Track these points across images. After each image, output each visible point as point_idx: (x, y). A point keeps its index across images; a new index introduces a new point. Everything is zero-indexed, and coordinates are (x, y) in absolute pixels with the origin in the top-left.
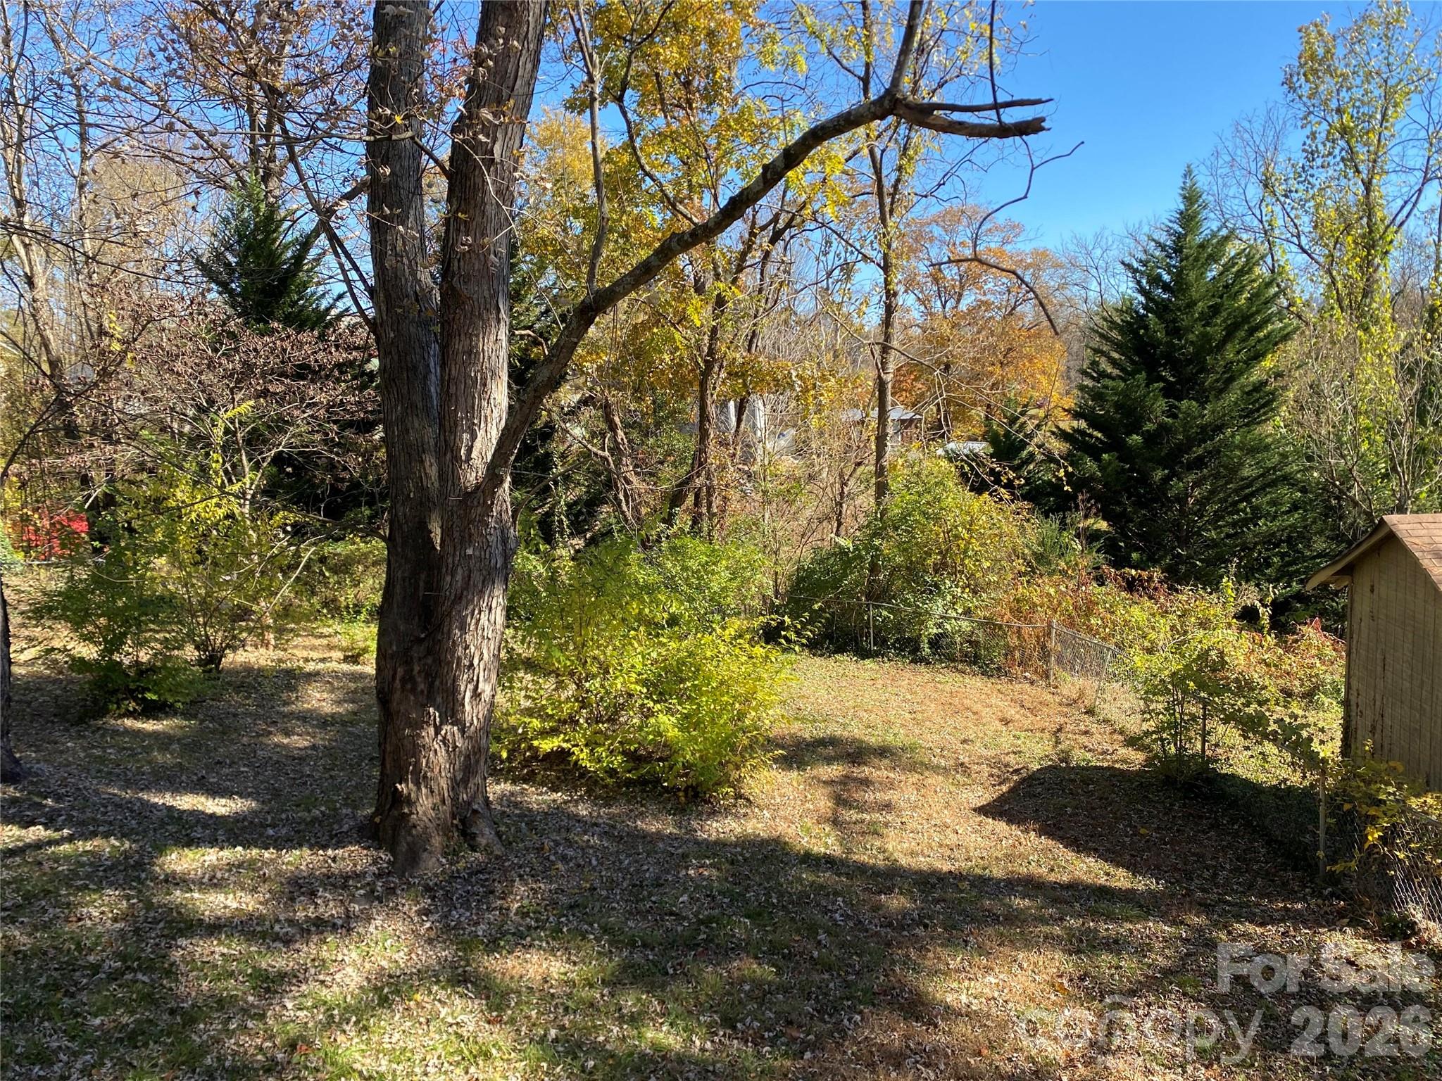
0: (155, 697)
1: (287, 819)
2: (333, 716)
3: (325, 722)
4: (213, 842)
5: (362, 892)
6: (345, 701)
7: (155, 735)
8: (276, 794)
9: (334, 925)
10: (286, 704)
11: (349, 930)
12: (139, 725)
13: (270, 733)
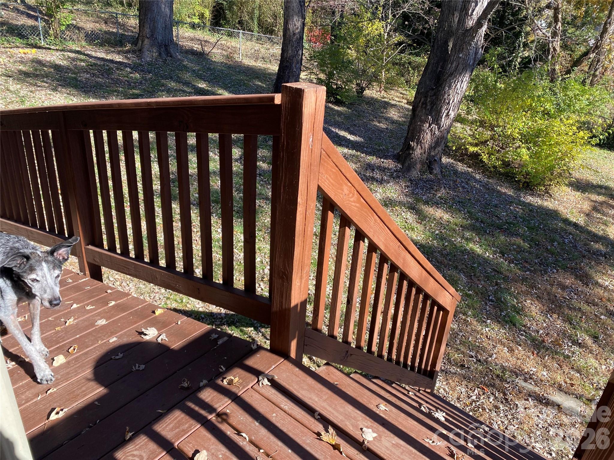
0: (340, 98)
1: (372, 147)
2: (396, 121)
3: (393, 122)
4: (347, 147)
5: (389, 174)
6: (403, 117)
7: (337, 111)
8: (370, 139)
9: (377, 181)
10: (382, 113)
11: (381, 183)
12: (333, 106)
13: (374, 120)
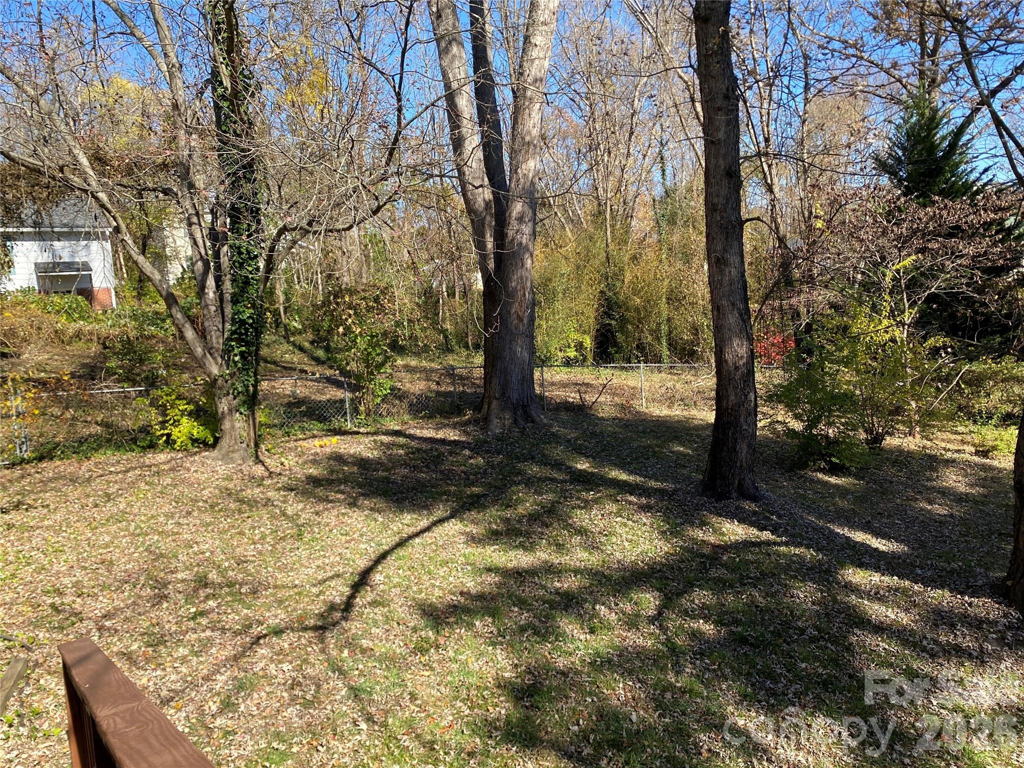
0: (837, 461)
1: (932, 565)
2: (967, 494)
3: (960, 499)
4: (877, 569)
5: (994, 636)
6: (977, 485)
7: (836, 486)
8: (922, 545)
9: (970, 655)
10: (928, 480)
11: (983, 663)
12: (826, 478)
13: (917, 499)
